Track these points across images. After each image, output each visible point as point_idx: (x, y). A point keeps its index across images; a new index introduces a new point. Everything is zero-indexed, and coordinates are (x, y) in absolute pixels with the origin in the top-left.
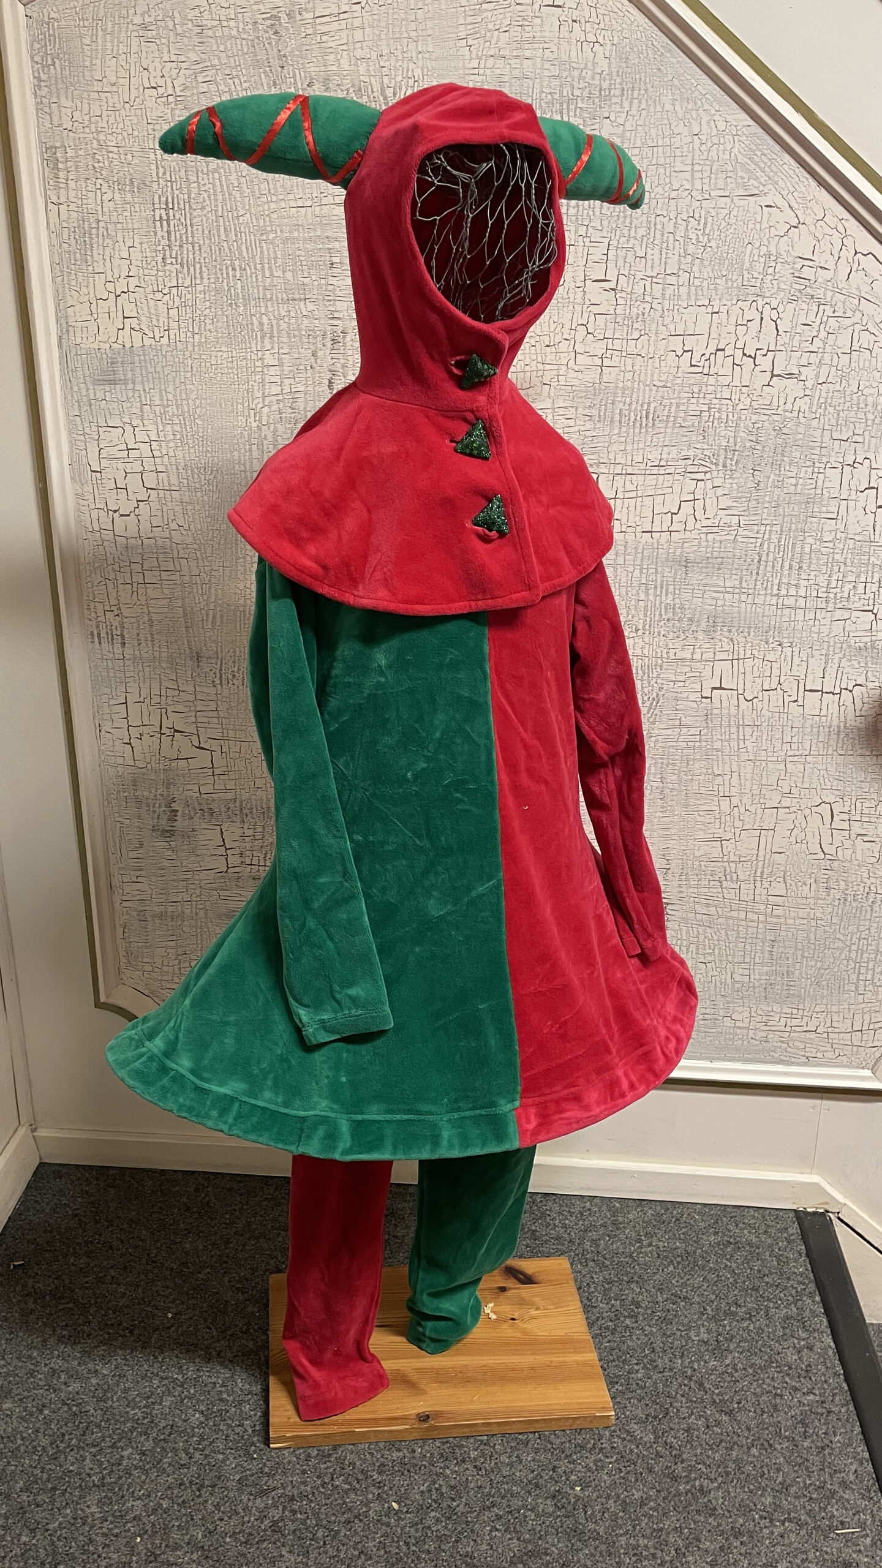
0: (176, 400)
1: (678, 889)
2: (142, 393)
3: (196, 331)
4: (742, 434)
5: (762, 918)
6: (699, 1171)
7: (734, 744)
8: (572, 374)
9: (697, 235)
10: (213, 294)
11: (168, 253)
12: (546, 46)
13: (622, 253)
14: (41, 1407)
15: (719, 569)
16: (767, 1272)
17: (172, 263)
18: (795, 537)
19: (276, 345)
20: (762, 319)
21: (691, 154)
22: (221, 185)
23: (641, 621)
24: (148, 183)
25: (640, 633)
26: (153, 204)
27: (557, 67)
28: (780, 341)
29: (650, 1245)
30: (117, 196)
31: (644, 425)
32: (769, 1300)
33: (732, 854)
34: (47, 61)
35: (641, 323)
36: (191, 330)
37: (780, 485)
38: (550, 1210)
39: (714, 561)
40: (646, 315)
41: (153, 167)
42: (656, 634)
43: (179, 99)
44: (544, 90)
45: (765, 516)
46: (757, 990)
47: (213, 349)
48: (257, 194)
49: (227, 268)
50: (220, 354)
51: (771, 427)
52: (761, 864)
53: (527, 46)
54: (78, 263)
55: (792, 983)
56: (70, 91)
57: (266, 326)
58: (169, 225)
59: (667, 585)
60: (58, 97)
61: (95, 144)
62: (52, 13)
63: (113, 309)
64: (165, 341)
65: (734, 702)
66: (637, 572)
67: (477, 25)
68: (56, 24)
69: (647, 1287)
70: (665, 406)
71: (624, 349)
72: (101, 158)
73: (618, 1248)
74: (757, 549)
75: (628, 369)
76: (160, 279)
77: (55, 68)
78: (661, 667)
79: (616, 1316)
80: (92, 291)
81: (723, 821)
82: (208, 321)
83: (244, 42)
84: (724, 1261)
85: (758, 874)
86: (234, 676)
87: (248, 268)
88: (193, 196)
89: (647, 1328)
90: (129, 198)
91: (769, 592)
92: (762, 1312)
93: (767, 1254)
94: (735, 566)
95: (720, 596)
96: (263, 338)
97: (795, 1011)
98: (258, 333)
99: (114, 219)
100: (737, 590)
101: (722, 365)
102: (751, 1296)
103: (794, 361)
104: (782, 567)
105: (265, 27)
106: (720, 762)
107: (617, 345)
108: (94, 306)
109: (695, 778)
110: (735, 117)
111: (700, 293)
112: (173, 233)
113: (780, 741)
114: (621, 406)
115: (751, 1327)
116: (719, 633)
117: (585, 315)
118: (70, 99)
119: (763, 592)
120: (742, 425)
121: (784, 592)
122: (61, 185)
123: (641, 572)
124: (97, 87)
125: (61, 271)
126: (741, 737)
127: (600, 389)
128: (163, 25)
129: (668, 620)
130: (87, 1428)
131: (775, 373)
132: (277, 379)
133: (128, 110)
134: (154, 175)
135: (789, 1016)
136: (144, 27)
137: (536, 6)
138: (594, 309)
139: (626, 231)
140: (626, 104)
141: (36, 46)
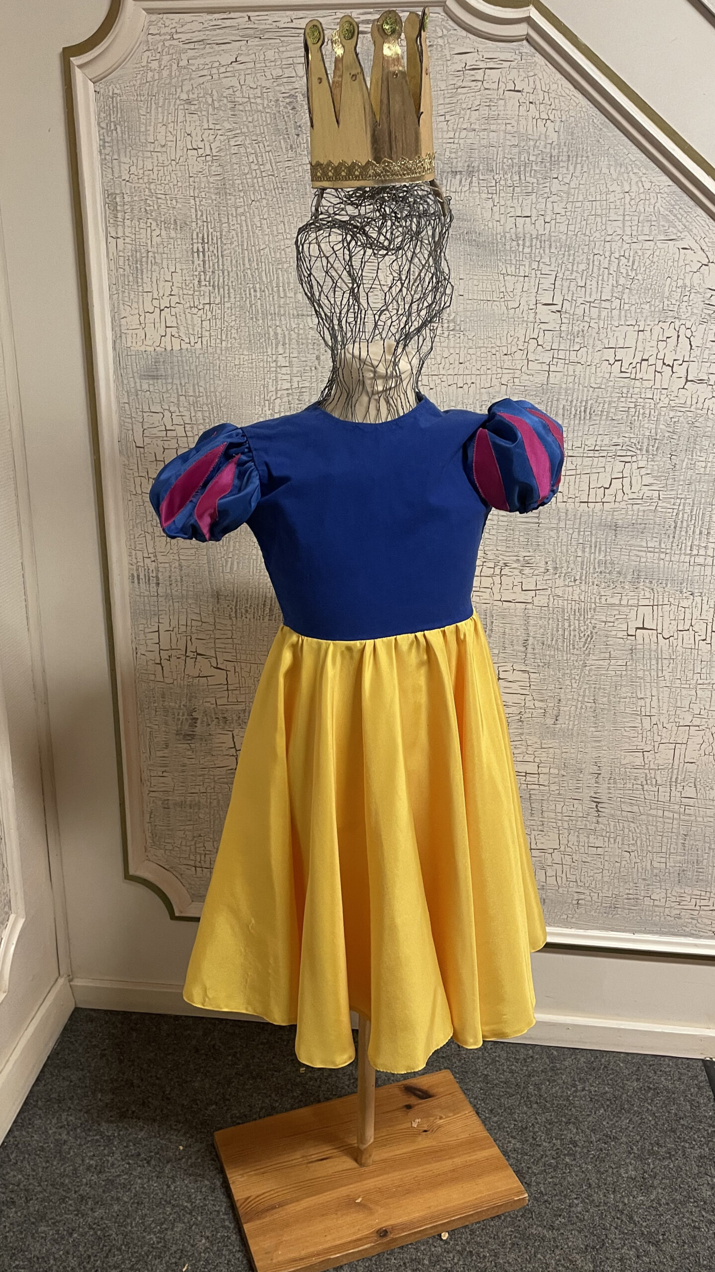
0: (206, 392)
1: (607, 791)
2: (179, 386)
3: (224, 338)
4: (662, 427)
5: (676, 816)
6: (622, 1025)
7: (654, 673)
8: (525, 377)
9: (627, 270)
10: (238, 310)
11: (203, 277)
12: (508, 121)
13: (566, 284)
14: (71, 1231)
15: (642, 533)
16: (682, 1115)
17: (206, 285)
18: (705, 509)
19: (287, 351)
20: (678, 336)
21: (623, 207)
22: (247, 226)
23: (579, 573)
24: (188, 223)
25: (577, 582)
26: (192, 239)
27: (517, 138)
28: (693, 353)
29: (583, 1089)
30: (163, 233)
31: (582, 418)
32: (686, 1142)
33: (652, 763)
34: (110, 127)
35: (582, 338)
36: (219, 337)
37: (692, 467)
38: (499, 1056)
39: (638, 526)
40: (585, 332)
41: (193, 210)
42: (591, 583)
43: (214, 158)
44: (506, 156)
45: (680, 492)
46: (672, 875)
47: (237, 353)
48: (275, 233)
49: (250, 290)
50: (242, 357)
51: (685, 421)
52: (675, 771)
53: (492, 122)
54: (131, 284)
55: (701, 870)
56: (128, 150)
57: (279, 335)
58: (204, 256)
59: (600, 544)
60: (119, 155)
61: (147, 193)
62: (115, 89)
63: (157, 320)
64: (199, 346)
65: (654, 639)
66: (576, 533)
67: (453, 105)
68: (119, 98)
69: (582, 1127)
70: (600, 403)
71: (567, 358)
72: (151, 203)
73: (557, 1092)
74: (673, 517)
75: (570, 374)
76: (196, 297)
77: (117, 133)
78: (595, 609)
79: (557, 1153)
80: (141, 307)
81: (645, 735)
82: (233, 331)
83: (268, 115)
84: (646, 1105)
85: (674, 780)
86: (247, 611)
87: (266, 290)
88: (224, 233)
89: (584, 1165)
90: (173, 234)
91: (683, 552)
92: (680, 1152)
93: (682, 1099)
94: (656, 531)
95: (643, 554)
96: (277, 345)
97: (703, 893)
98: (274, 341)
99: (161, 250)
100: (657, 550)
101: (647, 373)
102: (670, 1137)
103: (704, 370)
104: (694, 532)
105: (285, 104)
106: (642, 688)
107: (562, 355)
108: (142, 318)
109: (622, 700)
110: (659, 178)
111: (629, 315)
112: (207, 262)
113: (692, 672)
114: (564, 402)
115: (671, 1166)
116: (642, 584)
117: (536, 331)
118: (128, 157)
119: (679, 552)
120: (662, 419)
121: (695, 552)
122: (119, 223)
123: (579, 534)
124: (150, 147)
125: (117, 290)
126: (660, 668)
127: (547, 389)
128: (204, 101)
129: (601, 572)
130: (110, 1251)
131: (689, 379)
132: (288, 377)
133: (174, 166)
134: (194, 216)
135: (698, 897)
136: (189, 102)
137: (501, 91)
138: (543, 326)
139: (570, 266)
140: (571, 168)
141: (102, 115)
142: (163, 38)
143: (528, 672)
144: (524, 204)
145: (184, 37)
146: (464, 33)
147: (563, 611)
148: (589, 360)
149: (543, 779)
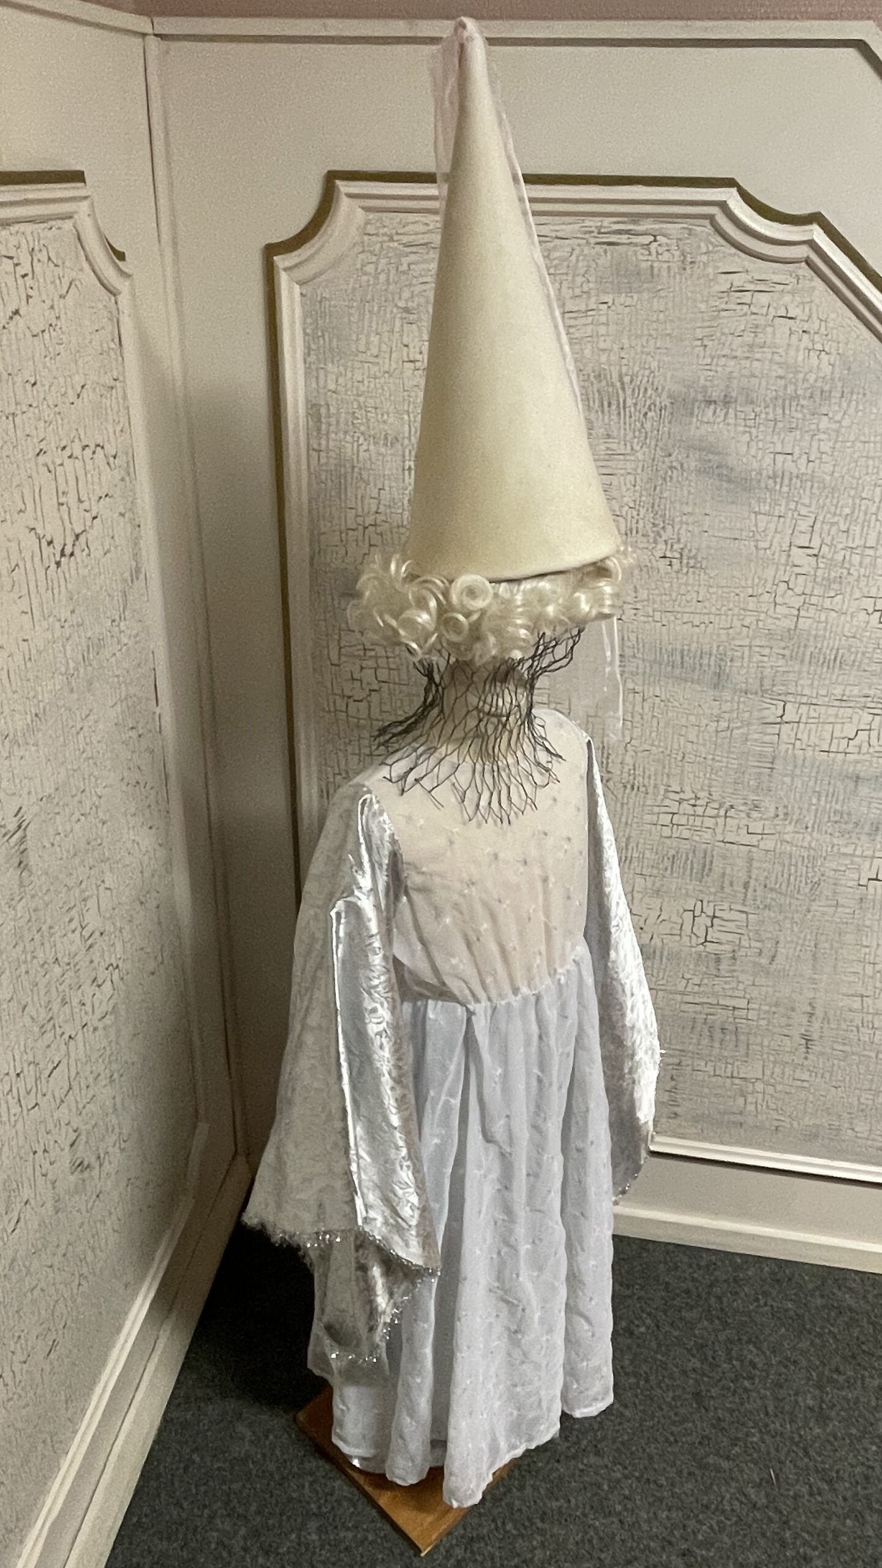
1: (819, 1030)
8: (769, 621)
13: (826, 527)
24: (400, 439)
25: (809, 830)
27: (784, 370)
30: (372, 447)
31: (830, 667)
34: (317, 334)
35: (837, 583)
40: (843, 576)
42: (823, 832)
54: (332, 497)
56: (336, 360)
59: (838, 794)
61: (355, 405)
62: (324, 293)
63: (360, 538)
67: (713, 329)
70: (852, 653)
71: (820, 604)
72: (359, 416)
75: (821, 620)
77: (324, 340)
78: (825, 858)
80: (343, 523)
90: (383, 450)
99: (368, 466)
107: (814, 600)
108: (344, 535)
109: (846, 946)
114: (813, 649)
117: (787, 574)
118: (336, 366)
122: (322, 436)
124: (362, 358)
125: (317, 505)
127: (794, 635)
129: (835, 822)
133: (387, 379)
134: (407, 433)
136: (407, 310)
137: (770, 317)
138: (797, 570)
139: (833, 509)
140: (844, 405)
141: (309, 321)
142: (380, 239)
143: (746, 913)
144: (786, 441)
145: (405, 239)
146: (733, 250)
147: (791, 857)
148: (845, 607)
149: (752, 1015)
